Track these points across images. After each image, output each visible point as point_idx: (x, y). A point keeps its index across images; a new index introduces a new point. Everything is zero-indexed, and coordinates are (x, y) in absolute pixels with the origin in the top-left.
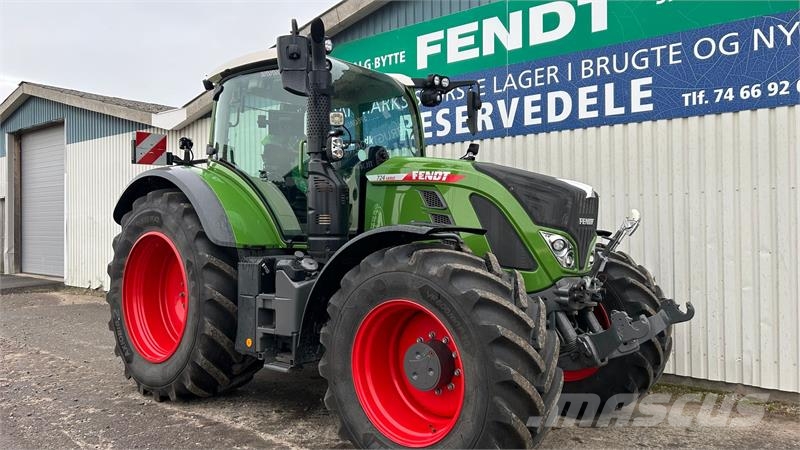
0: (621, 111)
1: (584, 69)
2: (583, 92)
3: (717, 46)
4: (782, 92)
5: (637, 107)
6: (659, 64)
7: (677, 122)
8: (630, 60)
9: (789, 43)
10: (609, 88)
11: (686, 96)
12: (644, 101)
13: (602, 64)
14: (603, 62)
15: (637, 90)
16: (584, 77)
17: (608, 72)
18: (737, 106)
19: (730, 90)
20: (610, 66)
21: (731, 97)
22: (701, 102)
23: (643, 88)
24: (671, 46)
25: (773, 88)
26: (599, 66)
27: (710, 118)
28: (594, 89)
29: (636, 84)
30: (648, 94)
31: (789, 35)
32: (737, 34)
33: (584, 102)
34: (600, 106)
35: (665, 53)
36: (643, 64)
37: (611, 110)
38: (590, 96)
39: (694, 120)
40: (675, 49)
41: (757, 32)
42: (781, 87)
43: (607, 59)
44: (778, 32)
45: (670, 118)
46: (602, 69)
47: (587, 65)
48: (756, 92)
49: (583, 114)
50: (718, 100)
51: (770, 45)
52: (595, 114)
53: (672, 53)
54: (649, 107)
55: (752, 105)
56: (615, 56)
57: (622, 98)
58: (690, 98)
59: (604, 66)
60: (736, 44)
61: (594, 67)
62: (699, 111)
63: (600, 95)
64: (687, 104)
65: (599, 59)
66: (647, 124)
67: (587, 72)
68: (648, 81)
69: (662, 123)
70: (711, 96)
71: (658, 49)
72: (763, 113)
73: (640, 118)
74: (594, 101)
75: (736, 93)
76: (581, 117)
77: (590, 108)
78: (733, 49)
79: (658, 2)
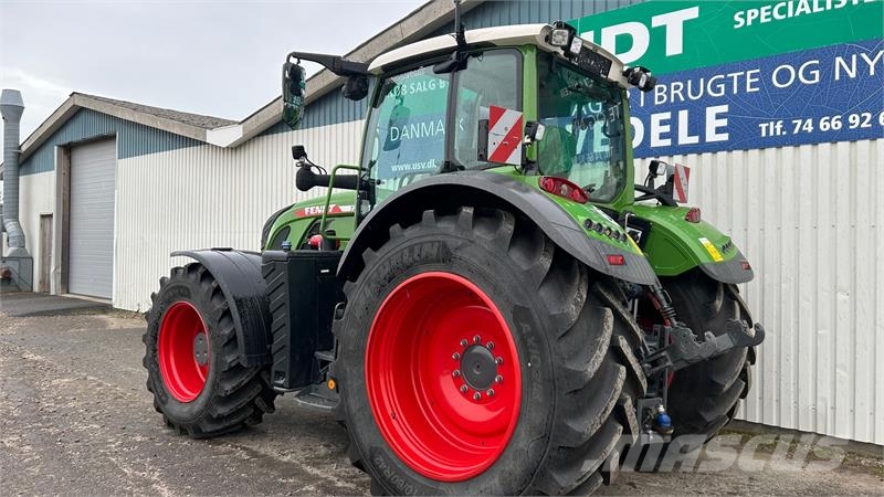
0: (695, 140)
1: (657, 94)
2: (656, 118)
3: (797, 74)
4: (864, 125)
5: (711, 137)
6: (735, 92)
7: (753, 153)
8: (706, 87)
9: (872, 73)
10: (683, 115)
11: (763, 126)
12: (719, 130)
13: (677, 90)
14: (677, 88)
15: (713, 118)
16: (657, 103)
17: (682, 99)
18: (816, 138)
19: (809, 121)
20: (684, 92)
21: (810, 129)
22: (778, 133)
23: (719, 116)
24: (749, 73)
25: (854, 120)
26: (673, 92)
27: (788, 150)
28: (667, 116)
29: (711, 112)
30: (724, 123)
31: (872, 64)
32: (817, 62)
33: (656, 129)
34: (673, 135)
35: (742, 80)
36: (719, 91)
37: (684, 139)
38: (663, 123)
39: (771, 152)
40: (753, 76)
41: (839, 60)
42: (863, 119)
43: (681, 85)
44: (860, 61)
45: (746, 149)
46: (676, 95)
47: (660, 90)
48: (836, 124)
49: (656, 142)
50: (796, 131)
51: (852, 75)
52: (668, 142)
53: (749, 81)
54: (725, 137)
55: (833, 137)
56: (689, 82)
57: (697, 127)
58: (768, 129)
59: (678, 92)
60: (817, 73)
61: (668, 93)
62: (778, 142)
63: (674, 122)
64: (764, 134)
65: (673, 85)
66: (722, 155)
67: (661, 98)
68: (724, 109)
69: (737, 154)
70: (788, 126)
71: (735, 75)
72: (843, 146)
73: (715, 148)
74: (667, 129)
75: (816, 124)
76: (653, 145)
77: (663, 136)
78: (813, 77)
79: (736, 26)
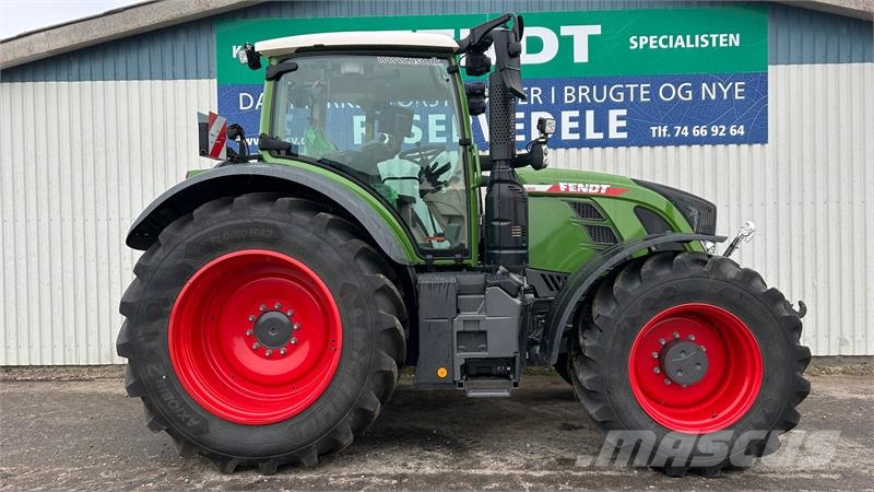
0: (600, 136)
1: (566, 94)
2: (566, 115)
3: (677, 92)
4: (721, 134)
5: (613, 134)
6: (632, 100)
7: (646, 149)
8: (608, 93)
9: (725, 97)
10: (590, 115)
11: (654, 129)
12: (619, 130)
13: (584, 92)
14: (584, 91)
15: (615, 120)
16: (566, 101)
17: (589, 101)
18: (690, 141)
19: (686, 128)
20: (590, 95)
21: (686, 134)
22: (665, 135)
23: (619, 118)
24: (642, 86)
25: (715, 129)
26: (581, 94)
27: (671, 148)
28: (576, 114)
29: (613, 114)
30: (623, 123)
31: (725, 91)
32: (690, 84)
33: (566, 125)
34: (581, 130)
35: (637, 91)
36: (619, 97)
37: (591, 134)
38: (572, 119)
39: (659, 149)
40: (645, 89)
41: (704, 85)
42: (720, 130)
43: (588, 89)
44: (718, 88)
45: (640, 146)
46: (583, 97)
47: (570, 91)
48: (703, 132)
49: (566, 136)
50: (677, 135)
51: (713, 97)
52: (576, 136)
53: (642, 92)
54: (624, 135)
55: (701, 141)
56: (595, 87)
57: (601, 125)
58: (657, 131)
59: (585, 94)
60: (690, 92)
61: (576, 94)
62: (664, 142)
63: (582, 119)
64: (654, 135)
65: (580, 88)
66: (622, 149)
67: (570, 98)
68: (623, 112)
69: (634, 149)
70: (671, 131)
71: (632, 86)
72: (708, 147)
73: (616, 143)
74: (575, 125)
75: (690, 130)
76: (563, 138)
77: (572, 131)
78: (687, 96)
79: (631, 47)
